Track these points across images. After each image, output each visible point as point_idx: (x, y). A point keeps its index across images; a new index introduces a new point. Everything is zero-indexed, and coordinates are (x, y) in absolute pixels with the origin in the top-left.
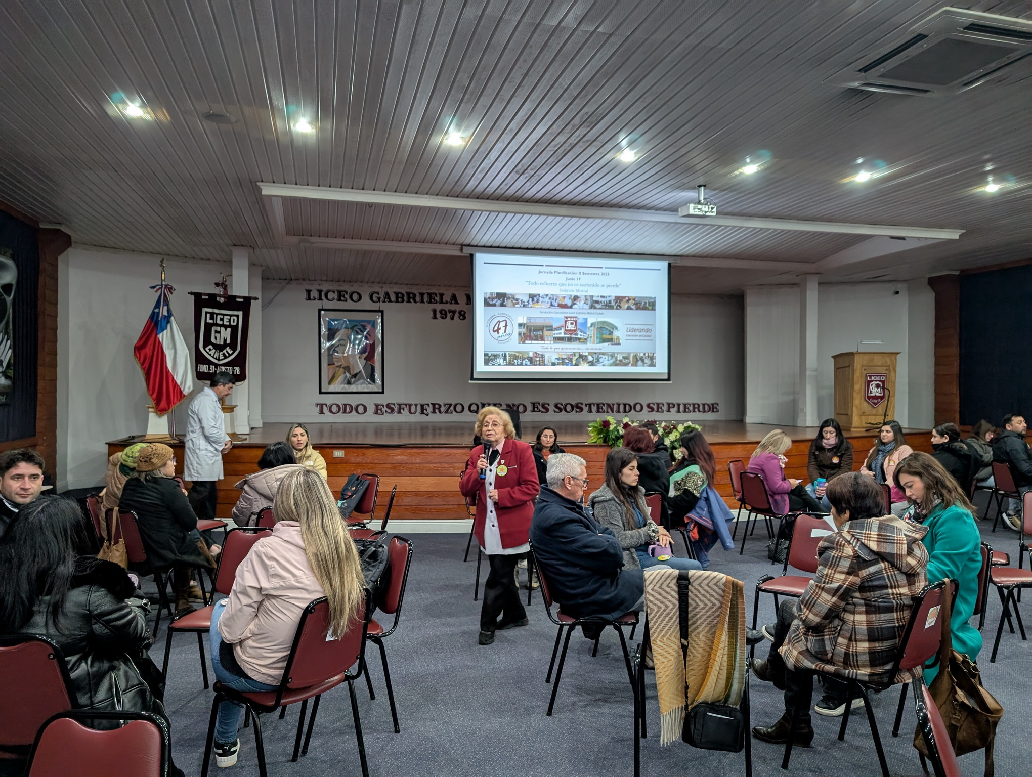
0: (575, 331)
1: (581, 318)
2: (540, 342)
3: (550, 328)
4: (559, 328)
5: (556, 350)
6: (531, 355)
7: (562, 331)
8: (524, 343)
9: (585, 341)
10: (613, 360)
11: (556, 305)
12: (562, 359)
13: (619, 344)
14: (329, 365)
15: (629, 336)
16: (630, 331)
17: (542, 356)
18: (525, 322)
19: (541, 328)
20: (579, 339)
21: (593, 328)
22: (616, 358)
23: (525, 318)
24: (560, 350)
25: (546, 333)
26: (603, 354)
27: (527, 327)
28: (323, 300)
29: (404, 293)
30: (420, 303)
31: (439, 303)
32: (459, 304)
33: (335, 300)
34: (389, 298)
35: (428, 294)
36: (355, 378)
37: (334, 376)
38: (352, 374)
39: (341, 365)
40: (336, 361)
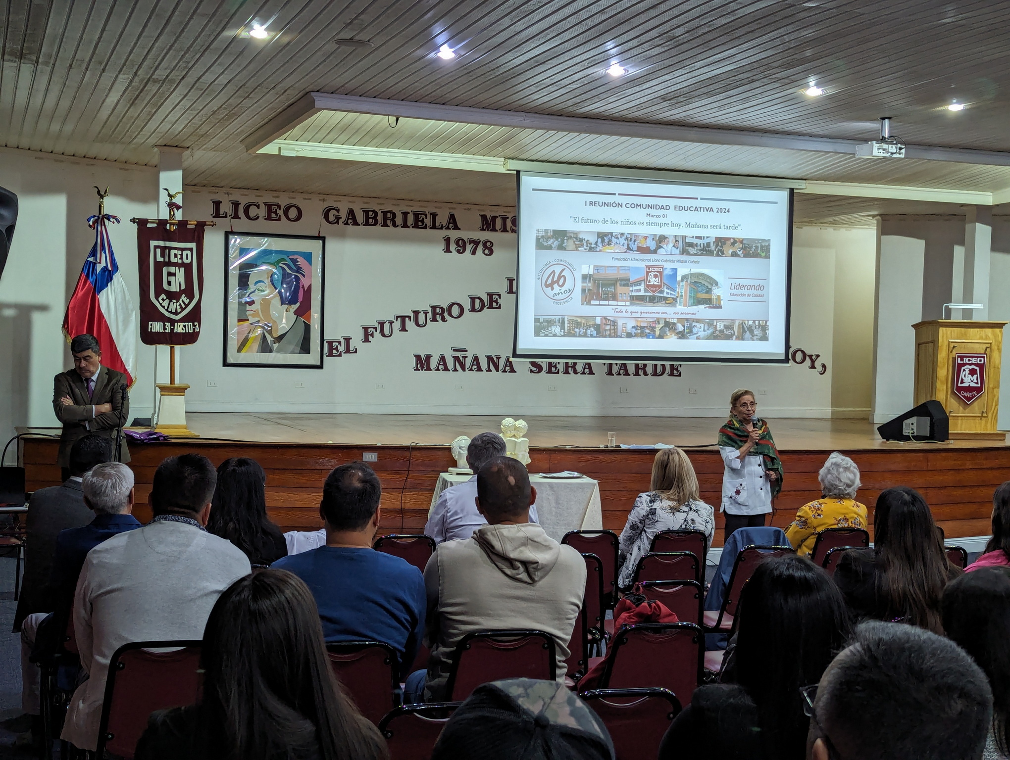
0: (659, 286)
1: (669, 266)
2: (611, 303)
3: (626, 282)
4: (638, 283)
5: (634, 315)
6: (598, 321)
7: (642, 287)
8: (589, 303)
9: (672, 302)
10: (711, 330)
11: (635, 248)
12: (642, 328)
13: (720, 307)
15: (734, 295)
16: (735, 288)
17: (614, 323)
18: (591, 273)
19: (614, 282)
20: (665, 299)
21: (684, 283)
22: (716, 326)
23: (592, 267)
24: (638, 315)
25: (620, 290)
26: (698, 321)
27: (594, 281)
28: (240, 218)
29: (378, 211)
30: (402, 227)
31: (430, 228)
32: (459, 229)
33: (261, 217)
34: (354, 219)
35: (413, 213)
36: (279, 342)
37: (246, 339)
38: (275, 336)
39: (258, 321)
40: (249, 315)
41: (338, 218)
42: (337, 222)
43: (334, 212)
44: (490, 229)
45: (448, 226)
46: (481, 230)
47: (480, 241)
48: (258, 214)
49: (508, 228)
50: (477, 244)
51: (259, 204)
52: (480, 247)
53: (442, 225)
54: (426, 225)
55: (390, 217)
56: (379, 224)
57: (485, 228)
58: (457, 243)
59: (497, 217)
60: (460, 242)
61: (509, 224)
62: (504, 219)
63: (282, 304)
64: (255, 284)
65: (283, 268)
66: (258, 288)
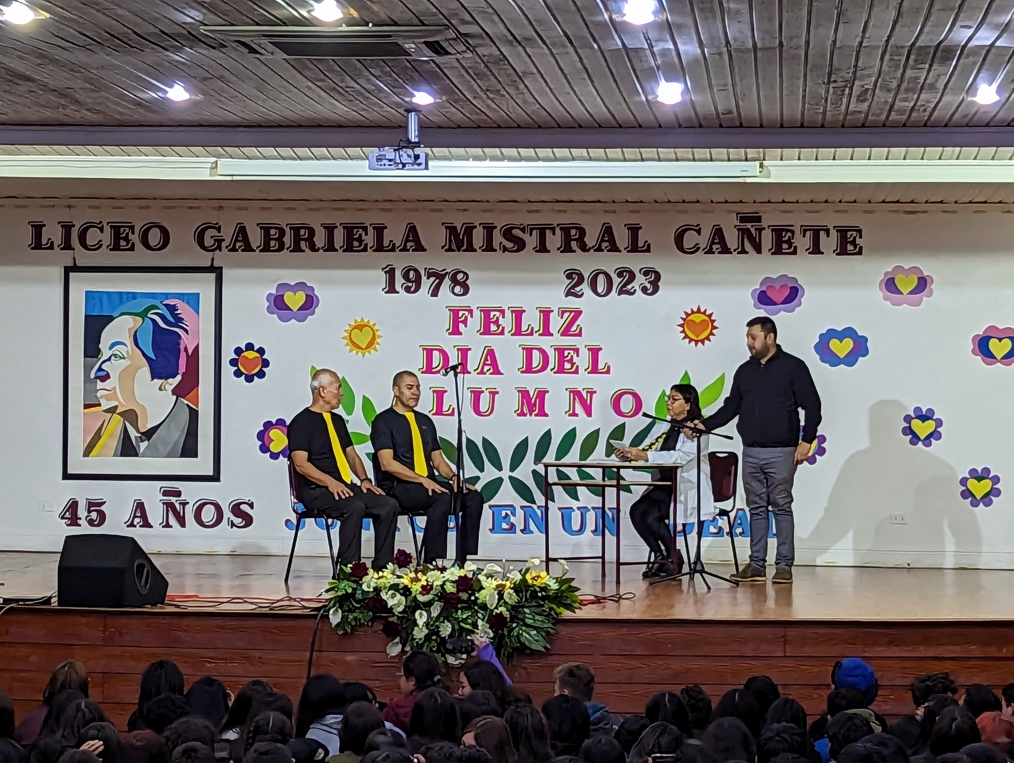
14: (86, 406)
28: (73, 249)
29: (284, 227)
30: (325, 251)
31: (374, 251)
32: (425, 250)
33: (104, 247)
34: (246, 240)
35: (344, 228)
36: (149, 439)
37: (98, 436)
38: (142, 430)
39: (116, 407)
40: (101, 397)
41: (219, 242)
42: (219, 248)
43: (214, 232)
44: (463, 249)
45: (405, 246)
46: (446, 251)
47: (447, 273)
48: (101, 241)
49: (496, 245)
50: (440, 277)
51: (103, 226)
52: (447, 282)
53: (394, 244)
54: (366, 245)
55: (304, 235)
56: (287, 249)
57: (454, 247)
58: (406, 276)
59: (475, 227)
60: (412, 274)
61: (498, 238)
62: (489, 229)
63: (153, 378)
64: (111, 348)
65: (153, 321)
66: (115, 353)
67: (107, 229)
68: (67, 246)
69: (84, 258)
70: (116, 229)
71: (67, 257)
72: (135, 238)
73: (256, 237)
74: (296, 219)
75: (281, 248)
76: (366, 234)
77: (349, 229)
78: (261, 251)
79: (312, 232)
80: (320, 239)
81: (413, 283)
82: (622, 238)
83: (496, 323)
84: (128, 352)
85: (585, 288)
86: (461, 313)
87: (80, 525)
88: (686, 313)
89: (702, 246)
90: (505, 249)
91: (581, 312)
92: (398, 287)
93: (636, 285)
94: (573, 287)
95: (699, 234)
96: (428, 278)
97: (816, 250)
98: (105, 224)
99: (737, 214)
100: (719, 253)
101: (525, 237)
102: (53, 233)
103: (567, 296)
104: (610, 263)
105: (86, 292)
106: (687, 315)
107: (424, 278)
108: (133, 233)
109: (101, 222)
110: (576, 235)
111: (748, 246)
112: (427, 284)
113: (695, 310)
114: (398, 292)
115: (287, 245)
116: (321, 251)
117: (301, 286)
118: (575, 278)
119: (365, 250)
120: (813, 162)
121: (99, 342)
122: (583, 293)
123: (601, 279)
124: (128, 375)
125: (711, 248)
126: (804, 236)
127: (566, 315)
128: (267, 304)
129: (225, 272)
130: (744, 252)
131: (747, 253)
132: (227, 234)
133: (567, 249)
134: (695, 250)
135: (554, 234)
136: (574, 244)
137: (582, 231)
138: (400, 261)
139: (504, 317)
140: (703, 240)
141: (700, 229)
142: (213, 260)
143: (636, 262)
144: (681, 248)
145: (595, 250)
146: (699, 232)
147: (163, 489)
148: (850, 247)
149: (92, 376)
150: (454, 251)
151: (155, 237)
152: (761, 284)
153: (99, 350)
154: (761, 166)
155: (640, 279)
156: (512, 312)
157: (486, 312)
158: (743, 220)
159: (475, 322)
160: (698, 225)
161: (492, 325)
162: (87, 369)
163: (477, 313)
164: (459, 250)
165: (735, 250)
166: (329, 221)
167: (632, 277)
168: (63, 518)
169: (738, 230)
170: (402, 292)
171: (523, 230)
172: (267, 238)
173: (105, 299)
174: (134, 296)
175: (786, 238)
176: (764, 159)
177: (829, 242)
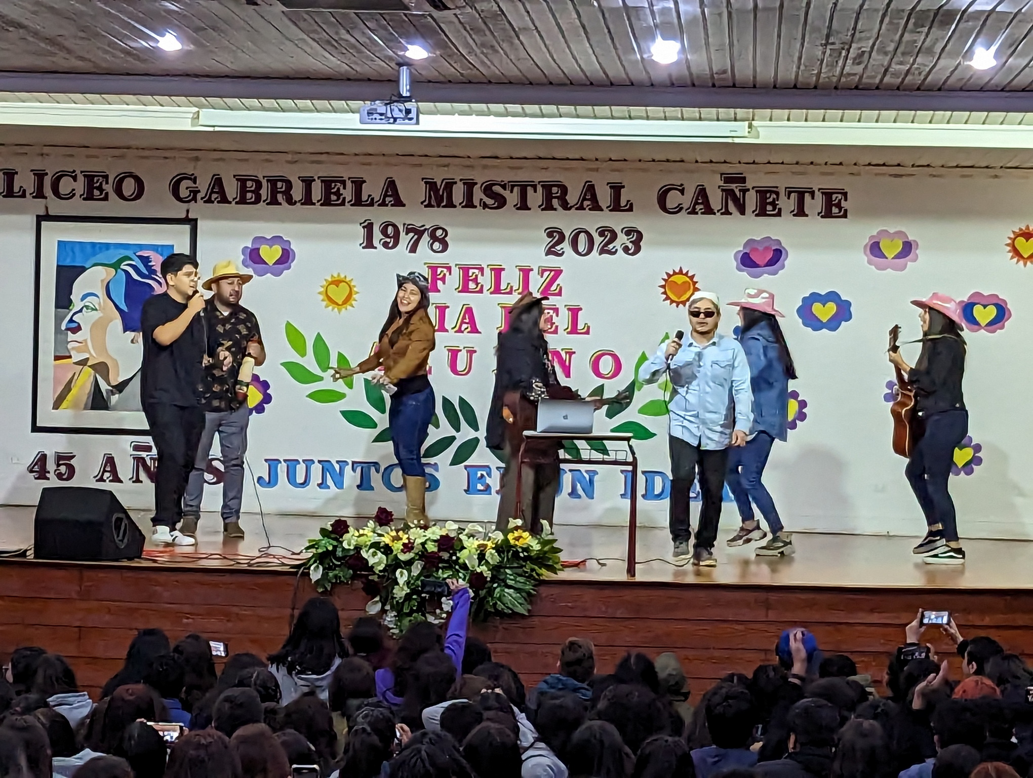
14: (57, 358)
28: (46, 198)
29: (261, 179)
30: (302, 204)
31: (352, 205)
32: (404, 205)
33: (77, 195)
34: (222, 193)
35: (322, 181)
36: (120, 392)
37: (68, 388)
38: (114, 383)
39: (87, 359)
40: (73, 348)
41: (195, 193)
42: (195, 199)
43: (188, 183)
44: (442, 204)
45: (384, 200)
46: (426, 206)
47: (426, 229)
48: (74, 190)
49: (476, 202)
50: (419, 233)
51: (76, 175)
52: (426, 238)
53: (373, 199)
54: (344, 198)
55: (282, 188)
56: (264, 201)
57: (433, 202)
58: (384, 232)
59: (456, 183)
60: (390, 230)
61: (478, 194)
62: (470, 185)
63: (125, 331)
64: (82, 300)
65: (126, 272)
66: (87, 304)
67: (81, 178)
68: (40, 194)
69: (57, 207)
70: (90, 178)
71: (39, 206)
72: (109, 188)
73: (231, 189)
74: (275, 172)
75: (257, 201)
76: (344, 188)
77: (327, 183)
78: (237, 203)
79: (289, 185)
80: (297, 192)
81: (392, 238)
82: (604, 196)
83: (475, 280)
84: (100, 304)
85: (566, 246)
86: (439, 270)
87: (48, 479)
88: (667, 274)
89: (685, 206)
90: (485, 206)
91: (561, 271)
92: (376, 242)
93: (617, 244)
94: (553, 246)
95: (683, 194)
96: (407, 234)
97: (801, 212)
98: (78, 172)
99: (722, 174)
100: (702, 213)
101: (506, 194)
102: (25, 181)
103: (547, 254)
104: (592, 221)
105: (59, 242)
106: (669, 276)
107: (402, 234)
108: (107, 183)
109: (74, 171)
110: (557, 193)
111: (732, 207)
112: (405, 239)
113: (677, 271)
114: (376, 248)
115: (264, 198)
116: (298, 204)
117: (277, 239)
118: (556, 236)
119: (343, 204)
120: (803, 123)
121: (71, 293)
122: (563, 253)
123: (582, 238)
124: (100, 327)
125: (694, 208)
126: (789, 198)
127: (546, 274)
128: (242, 257)
129: (199, 223)
130: (727, 213)
131: (731, 214)
132: (203, 185)
133: (549, 207)
134: (679, 209)
135: (535, 191)
136: (555, 202)
137: (564, 190)
138: (379, 216)
139: (482, 275)
140: (687, 200)
141: (684, 188)
142: (188, 211)
143: (618, 222)
144: (664, 208)
145: (577, 209)
146: (682, 192)
147: (133, 444)
148: (835, 210)
149: (63, 327)
150: (433, 206)
151: (129, 187)
152: (745, 246)
153: (71, 302)
154: (750, 126)
155: (622, 239)
156: (492, 270)
157: (465, 270)
158: (729, 179)
159: (454, 279)
160: (682, 185)
161: (470, 283)
162: (58, 320)
163: (455, 271)
164: (438, 206)
165: (718, 211)
166: (306, 174)
167: (614, 237)
168: (31, 471)
169: (723, 190)
170: (380, 247)
171: (504, 187)
172: (243, 190)
173: (77, 249)
174: (107, 246)
175: (771, 200)
176: (753, 120)
177: (814, 205)
